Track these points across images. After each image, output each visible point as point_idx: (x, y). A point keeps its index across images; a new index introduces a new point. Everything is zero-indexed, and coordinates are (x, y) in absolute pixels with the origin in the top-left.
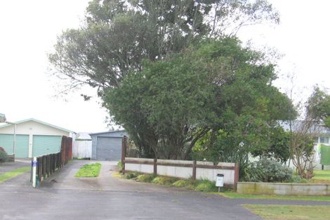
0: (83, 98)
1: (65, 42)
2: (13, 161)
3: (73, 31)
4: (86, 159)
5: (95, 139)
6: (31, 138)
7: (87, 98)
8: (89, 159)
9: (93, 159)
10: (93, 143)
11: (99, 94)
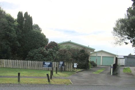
0: (125, 43)
1: (120, 24)
2: (97, 66)
3: (122, 19)
4: (122, 66)
5: (126, 58)
6: (102, 57)
7: (126, 43)
8: (124, 66)
9: (125, 66)
10: (125, 60)
11: (131, 42)
